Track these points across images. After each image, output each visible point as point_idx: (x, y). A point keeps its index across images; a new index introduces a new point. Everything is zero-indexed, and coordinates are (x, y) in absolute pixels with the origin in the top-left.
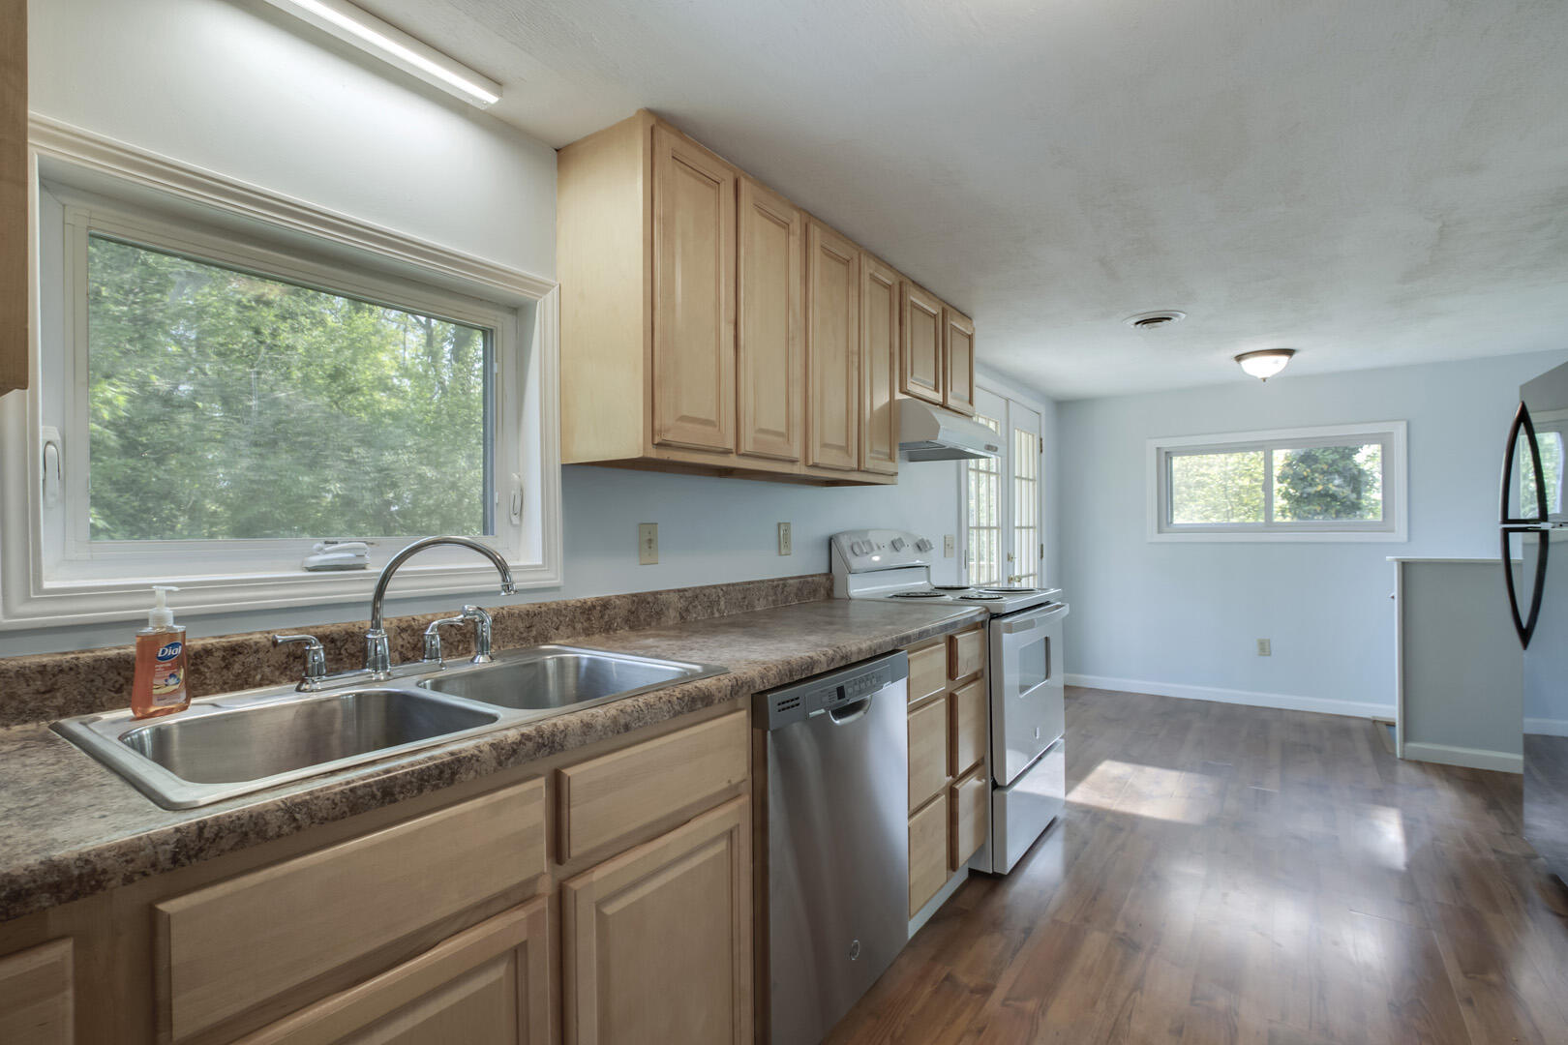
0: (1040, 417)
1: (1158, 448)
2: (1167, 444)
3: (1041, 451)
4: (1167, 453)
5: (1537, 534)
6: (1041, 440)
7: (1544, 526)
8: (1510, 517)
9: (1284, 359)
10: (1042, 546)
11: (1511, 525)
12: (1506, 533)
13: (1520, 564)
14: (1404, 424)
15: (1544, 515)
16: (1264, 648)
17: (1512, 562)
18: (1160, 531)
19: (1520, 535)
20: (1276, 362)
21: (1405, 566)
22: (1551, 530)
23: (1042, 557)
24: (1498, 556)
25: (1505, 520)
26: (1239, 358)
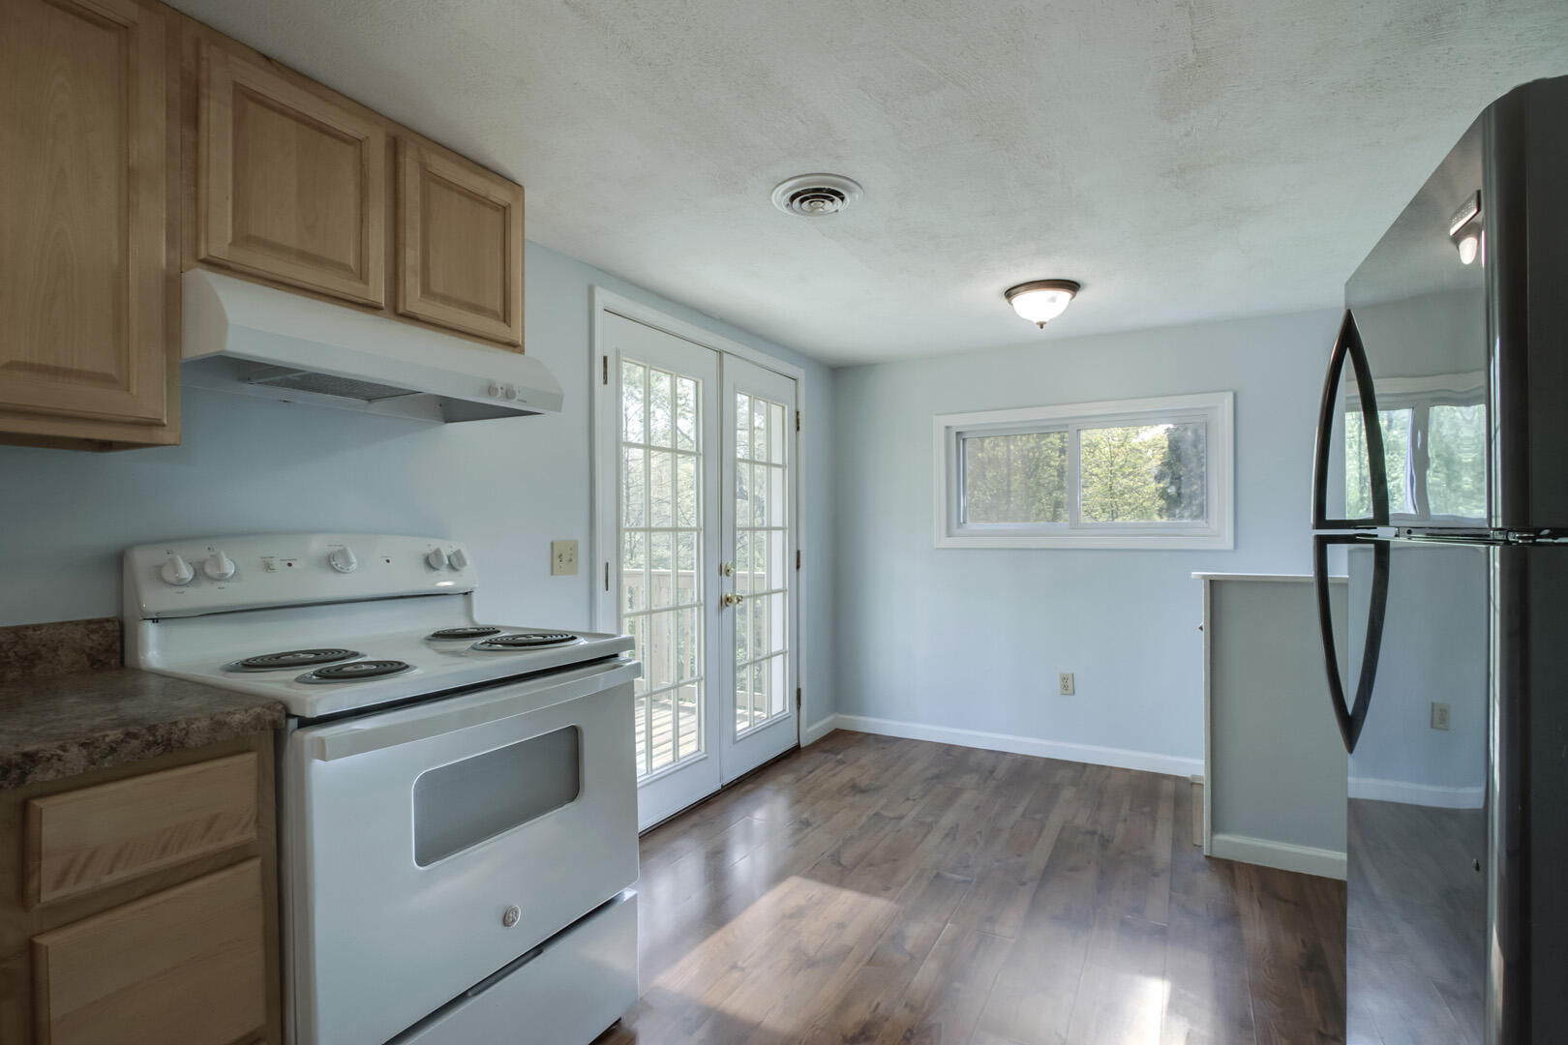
0: (797, 384)
1: (947, 427)
2: (959, 421)
3: (798, 429)
4: (958, 433)
5: (1372, 546)
6: (798, 413)
7: (1383, 533)
8: (1329, 517)
9: (1063, 296)
10: (798, 553)
11: (1329, 532)
12: (1322, 543)
13: (1343, 585)
14: (1230, 395)
15: (1382, 515)
16: (1067, 685)
17: (1330, 581)
18: (949, 534)
19: (1345, 547)
20: (1053, 300)
21: (1214, 586)
22: (1395, 542)
23: (798, 567)
24: (1309, 572)
25: (1321, 520)
26: (1009, 293)
